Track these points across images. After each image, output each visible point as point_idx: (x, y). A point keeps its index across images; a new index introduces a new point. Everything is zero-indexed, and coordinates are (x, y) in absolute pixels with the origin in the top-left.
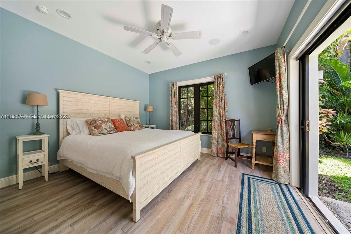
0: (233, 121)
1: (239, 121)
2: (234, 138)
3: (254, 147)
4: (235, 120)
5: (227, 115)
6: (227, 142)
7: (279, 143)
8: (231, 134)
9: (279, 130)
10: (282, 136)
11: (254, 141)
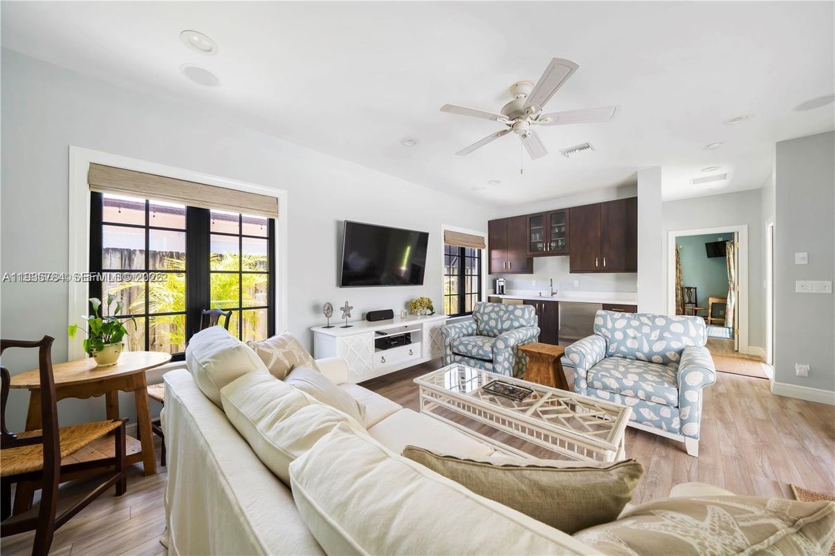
0: (689, 289)
1: (696, 288)
2: (690, 302)
3: (710, 308)
4: (691, 288)
5: (681, 283)
6: (684, 306)
7: (728, 303)
8: (687, 300)
9: (729, 294)
10: (731, 298)
11: (710, 303)
